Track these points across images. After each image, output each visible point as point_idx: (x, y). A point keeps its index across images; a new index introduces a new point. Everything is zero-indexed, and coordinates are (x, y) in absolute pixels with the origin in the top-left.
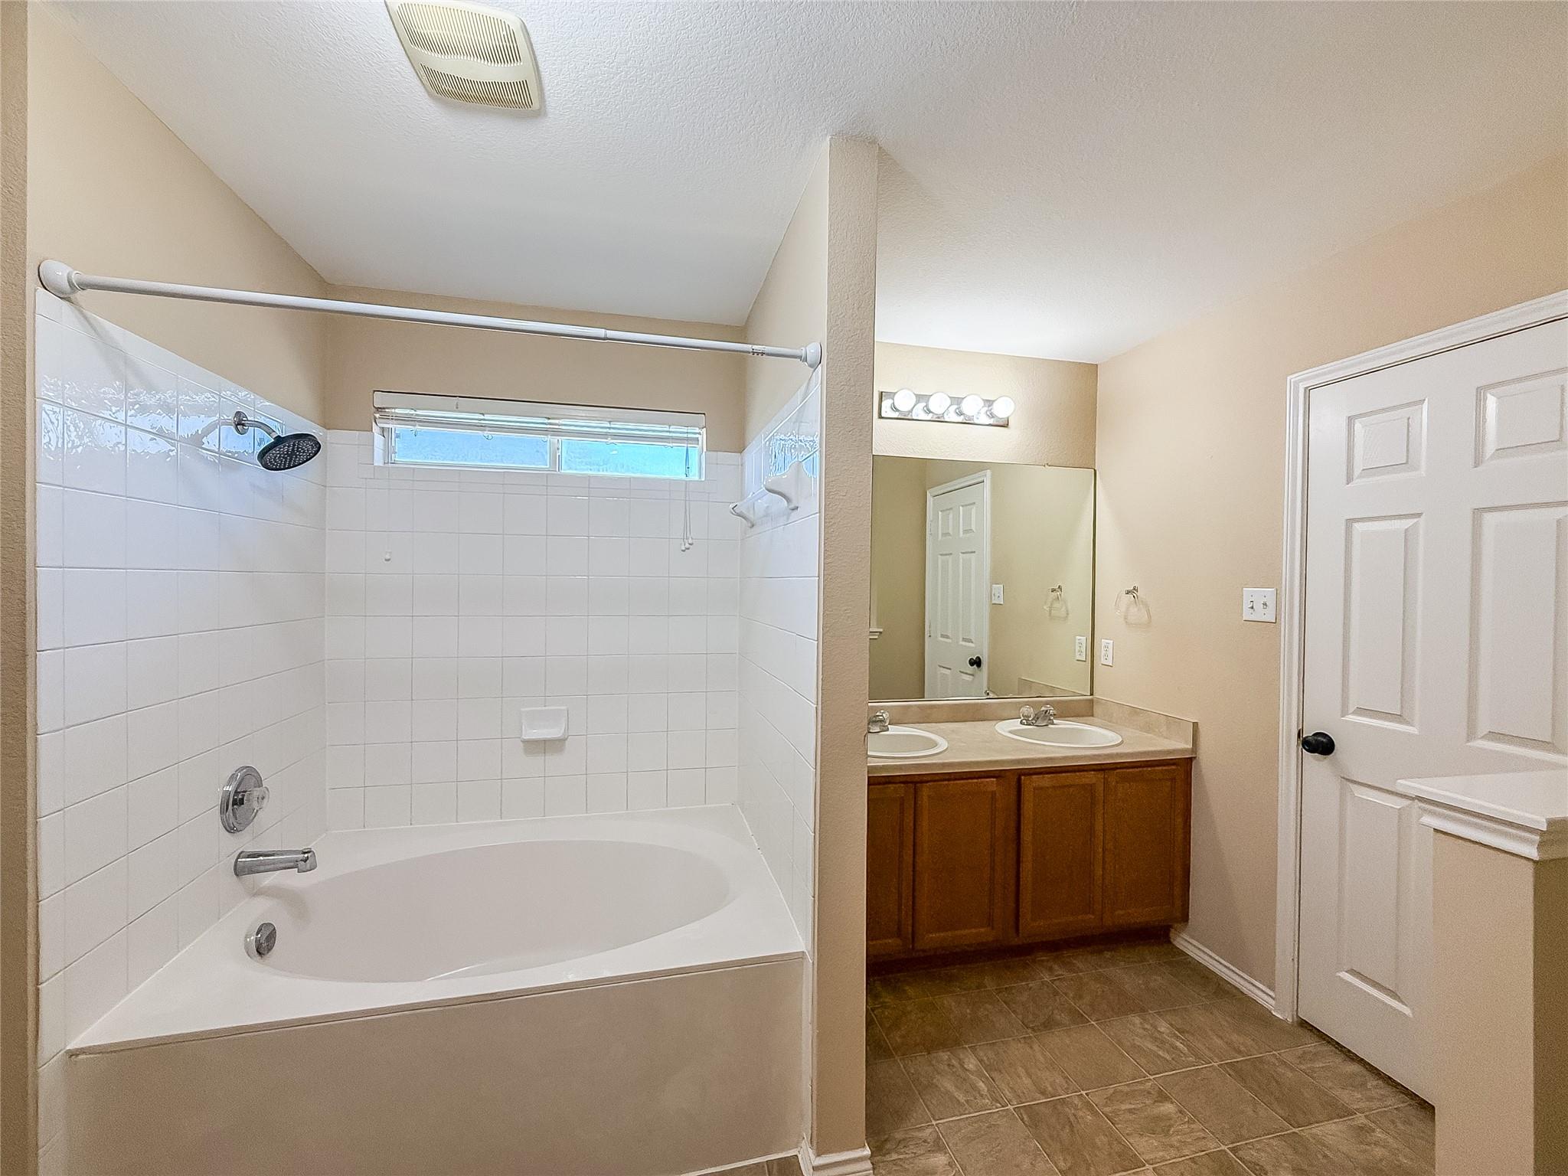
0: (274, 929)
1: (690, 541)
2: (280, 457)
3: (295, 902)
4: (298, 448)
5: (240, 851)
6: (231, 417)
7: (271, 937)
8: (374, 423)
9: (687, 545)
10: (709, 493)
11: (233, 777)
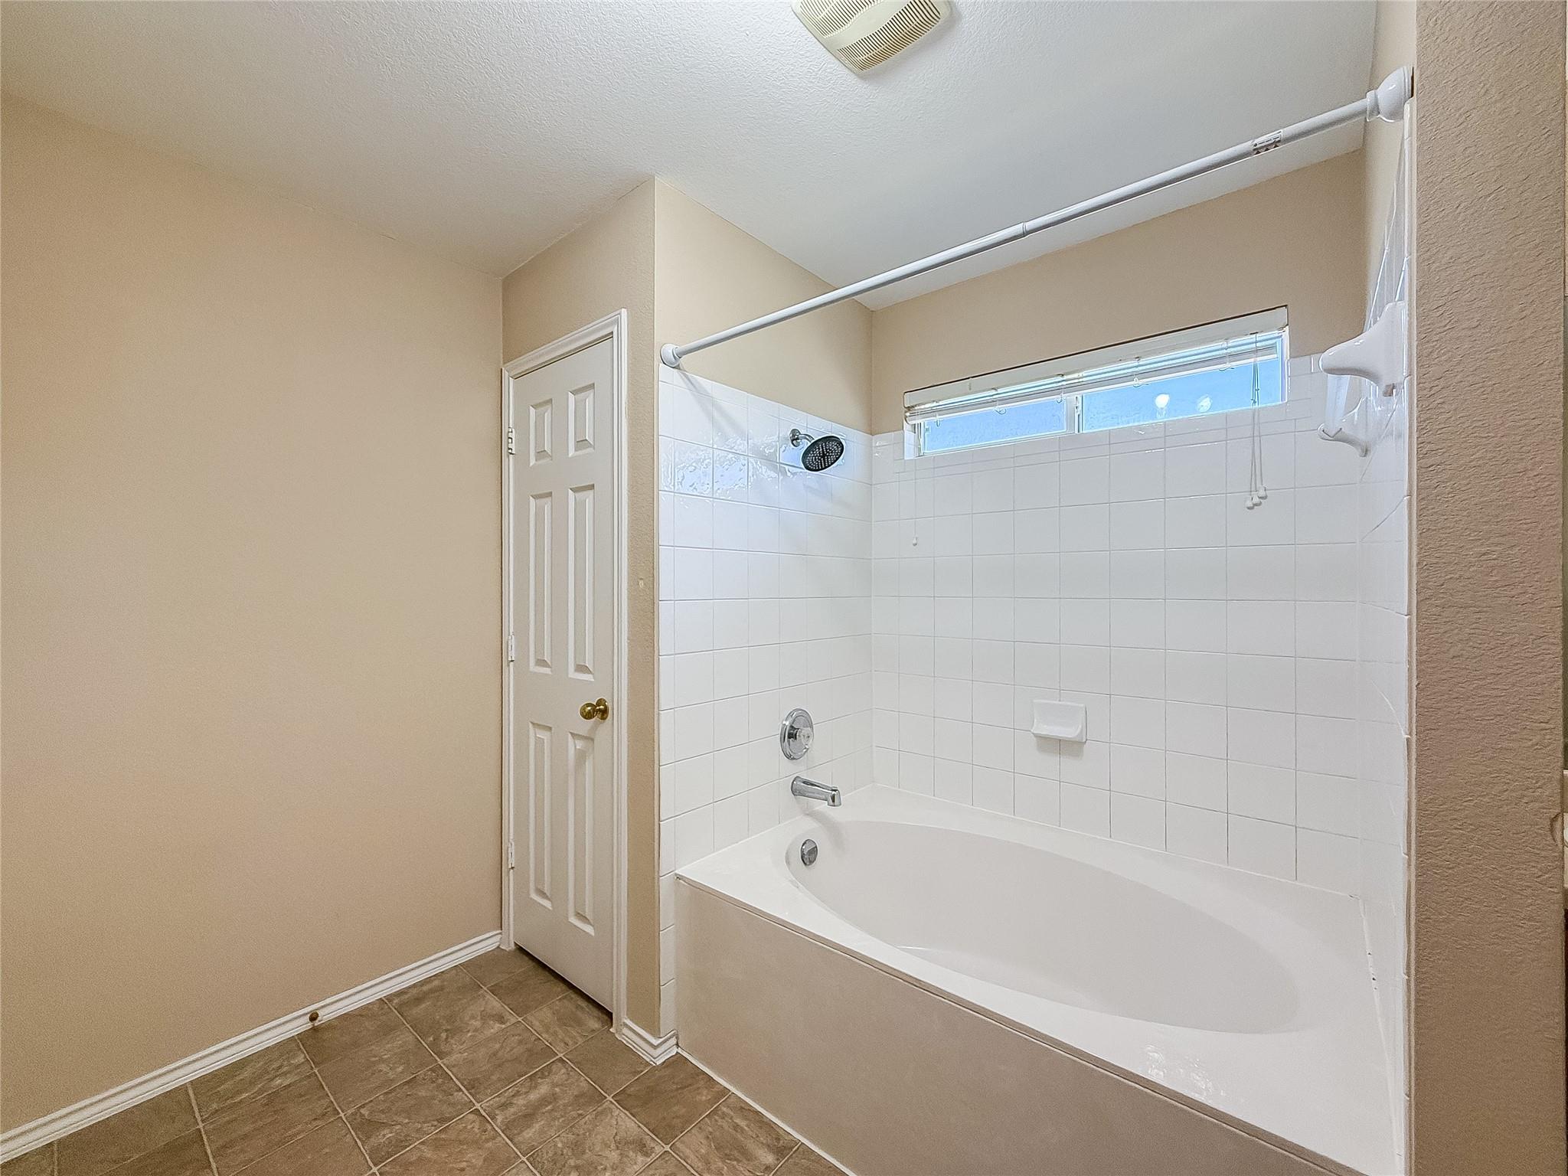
0: (816, 847)
1: (1262, 493)
2: (815, 459)
3: (833, 829)
4: (826, 449)
5: (795, 776)
6: (789, 434)
7: (814, 851)
8: (905, 422)
9: (1256, 500)
10: (1295, 419)
11: (790, 714)
